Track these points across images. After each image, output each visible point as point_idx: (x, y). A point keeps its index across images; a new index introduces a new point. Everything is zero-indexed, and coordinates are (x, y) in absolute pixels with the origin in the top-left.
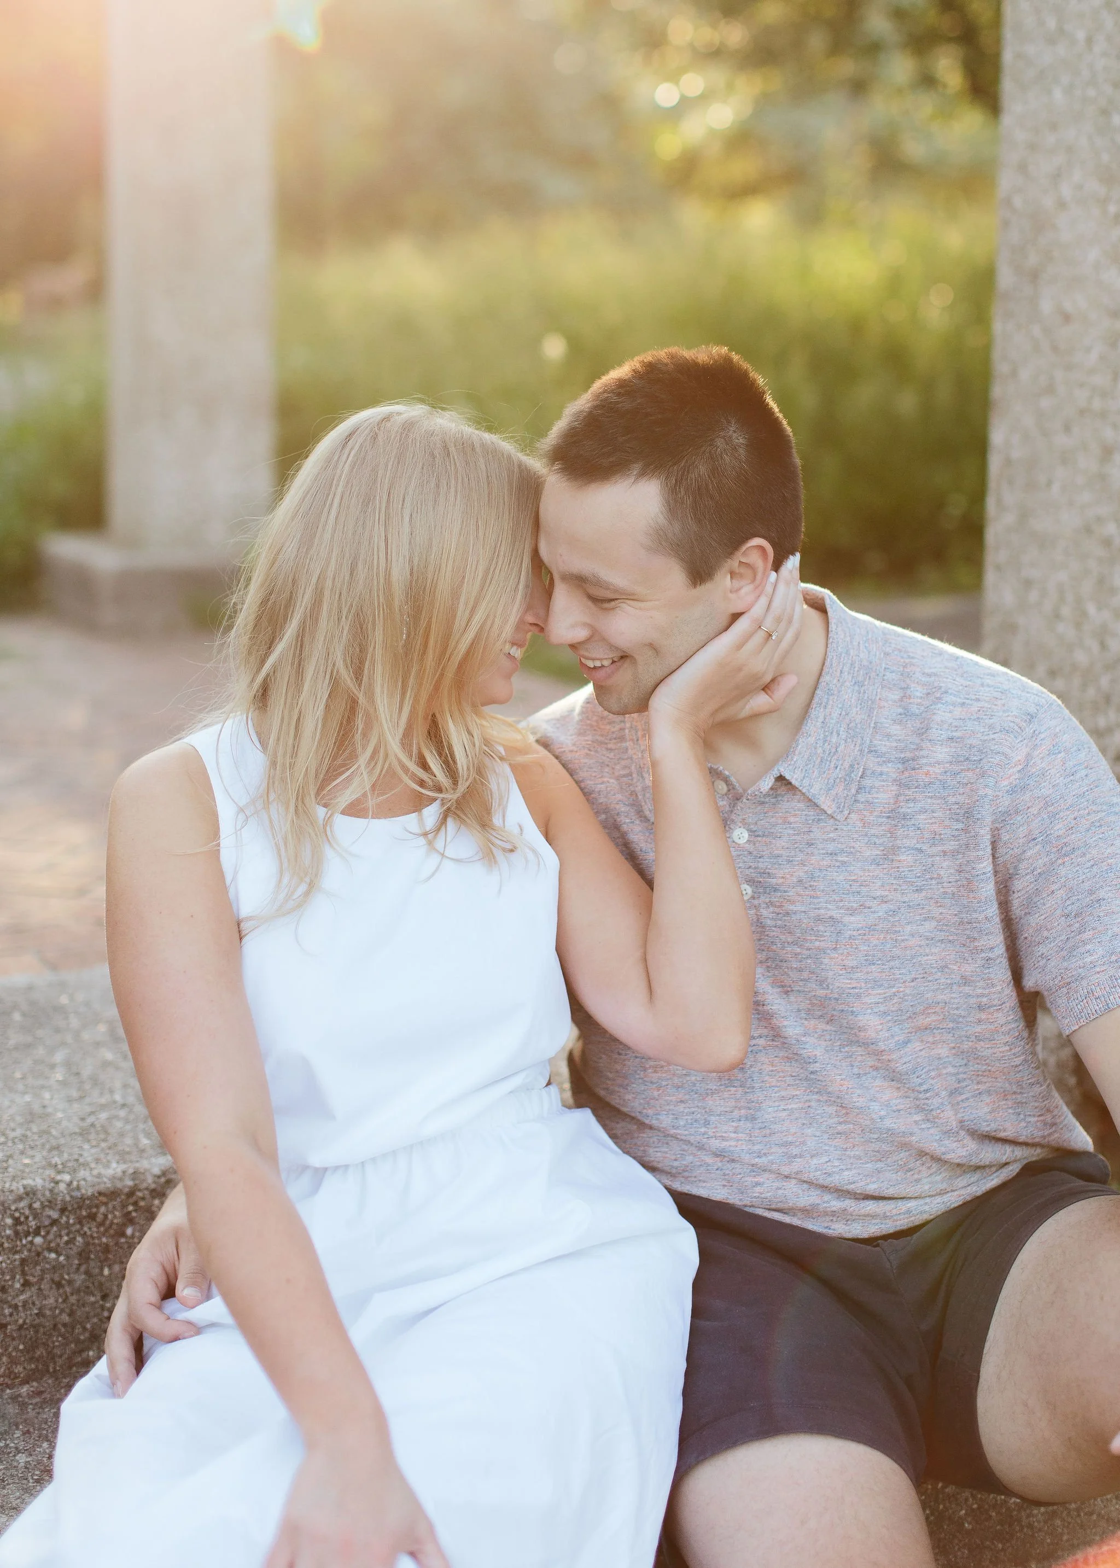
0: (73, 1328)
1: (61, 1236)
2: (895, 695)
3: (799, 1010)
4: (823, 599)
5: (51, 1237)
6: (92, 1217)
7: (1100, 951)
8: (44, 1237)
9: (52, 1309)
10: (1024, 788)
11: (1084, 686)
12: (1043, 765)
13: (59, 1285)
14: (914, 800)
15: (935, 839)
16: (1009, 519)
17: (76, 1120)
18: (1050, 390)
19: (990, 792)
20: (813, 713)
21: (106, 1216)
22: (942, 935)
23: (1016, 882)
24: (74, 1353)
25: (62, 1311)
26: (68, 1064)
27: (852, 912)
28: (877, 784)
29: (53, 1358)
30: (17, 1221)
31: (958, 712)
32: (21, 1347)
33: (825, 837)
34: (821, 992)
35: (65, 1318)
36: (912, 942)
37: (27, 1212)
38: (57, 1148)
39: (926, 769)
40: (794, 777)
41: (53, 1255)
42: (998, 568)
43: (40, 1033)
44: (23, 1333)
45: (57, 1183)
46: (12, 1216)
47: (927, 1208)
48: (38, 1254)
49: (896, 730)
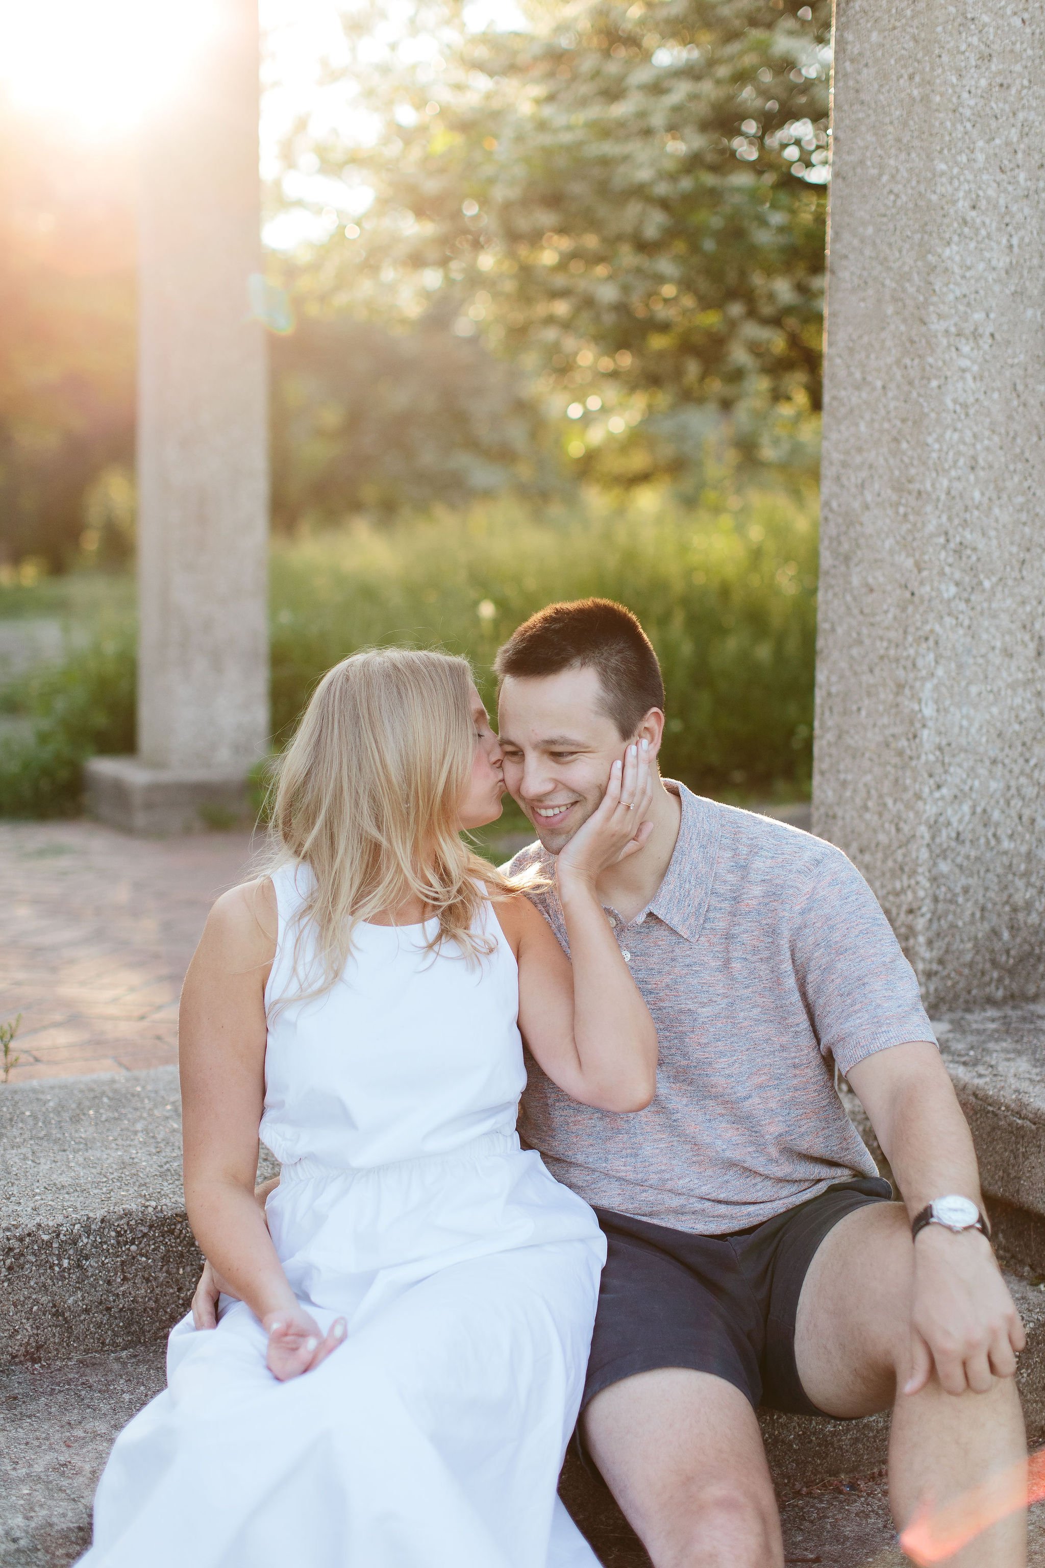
0: (158, 1312)
1: (149, 1245)
2: (729, 854)
3: (669, 1077)
4: (677, 788)
5: (142, 1245)
6: (171, 1232)
7: (867, 1016)
8: (137, 1246)
9: (143, 1297)
10: (810, 910)
11: (884, 861)
12: (824, 893)
13: (148, 1280)
14: (739, 924)
15: (755, 950)
16: (830, 737)
17: (155, 1166)
18: (860, 642)
19: (787, 914)
20: (672, 868)
21: (181, 1231)
22: (765, 1017)
23: (809, 976)
24: (158, 1329)
25: (150, 1299)
26: (146, 1131)
27: (703, 1005)
28: (718, 916)
29: (143, 1332)
30: (119, 1234)
31: (769, 862)
32: (121, 1324)
33: (683, 954)
34: (684, 1063)
35: (152, 1304)
36: (746, 1023)
37: (126, 1228)
38: (145, 1184)
39: (746, 902)
40: (660, 914)
41: (144, 1259)
42: (822, 773)
43: (123, 1111)
44: (123, 1314)
45: (147, 1207)
46: (115, 1230)
47: (761, 1212)
48: (134, 1258)
49: (730, 877)
